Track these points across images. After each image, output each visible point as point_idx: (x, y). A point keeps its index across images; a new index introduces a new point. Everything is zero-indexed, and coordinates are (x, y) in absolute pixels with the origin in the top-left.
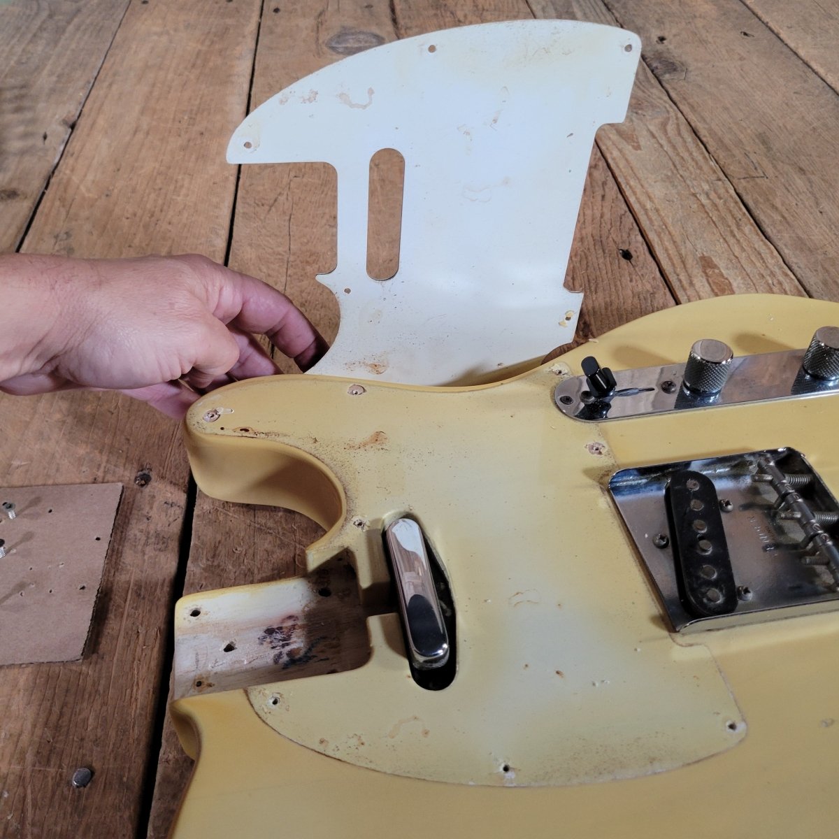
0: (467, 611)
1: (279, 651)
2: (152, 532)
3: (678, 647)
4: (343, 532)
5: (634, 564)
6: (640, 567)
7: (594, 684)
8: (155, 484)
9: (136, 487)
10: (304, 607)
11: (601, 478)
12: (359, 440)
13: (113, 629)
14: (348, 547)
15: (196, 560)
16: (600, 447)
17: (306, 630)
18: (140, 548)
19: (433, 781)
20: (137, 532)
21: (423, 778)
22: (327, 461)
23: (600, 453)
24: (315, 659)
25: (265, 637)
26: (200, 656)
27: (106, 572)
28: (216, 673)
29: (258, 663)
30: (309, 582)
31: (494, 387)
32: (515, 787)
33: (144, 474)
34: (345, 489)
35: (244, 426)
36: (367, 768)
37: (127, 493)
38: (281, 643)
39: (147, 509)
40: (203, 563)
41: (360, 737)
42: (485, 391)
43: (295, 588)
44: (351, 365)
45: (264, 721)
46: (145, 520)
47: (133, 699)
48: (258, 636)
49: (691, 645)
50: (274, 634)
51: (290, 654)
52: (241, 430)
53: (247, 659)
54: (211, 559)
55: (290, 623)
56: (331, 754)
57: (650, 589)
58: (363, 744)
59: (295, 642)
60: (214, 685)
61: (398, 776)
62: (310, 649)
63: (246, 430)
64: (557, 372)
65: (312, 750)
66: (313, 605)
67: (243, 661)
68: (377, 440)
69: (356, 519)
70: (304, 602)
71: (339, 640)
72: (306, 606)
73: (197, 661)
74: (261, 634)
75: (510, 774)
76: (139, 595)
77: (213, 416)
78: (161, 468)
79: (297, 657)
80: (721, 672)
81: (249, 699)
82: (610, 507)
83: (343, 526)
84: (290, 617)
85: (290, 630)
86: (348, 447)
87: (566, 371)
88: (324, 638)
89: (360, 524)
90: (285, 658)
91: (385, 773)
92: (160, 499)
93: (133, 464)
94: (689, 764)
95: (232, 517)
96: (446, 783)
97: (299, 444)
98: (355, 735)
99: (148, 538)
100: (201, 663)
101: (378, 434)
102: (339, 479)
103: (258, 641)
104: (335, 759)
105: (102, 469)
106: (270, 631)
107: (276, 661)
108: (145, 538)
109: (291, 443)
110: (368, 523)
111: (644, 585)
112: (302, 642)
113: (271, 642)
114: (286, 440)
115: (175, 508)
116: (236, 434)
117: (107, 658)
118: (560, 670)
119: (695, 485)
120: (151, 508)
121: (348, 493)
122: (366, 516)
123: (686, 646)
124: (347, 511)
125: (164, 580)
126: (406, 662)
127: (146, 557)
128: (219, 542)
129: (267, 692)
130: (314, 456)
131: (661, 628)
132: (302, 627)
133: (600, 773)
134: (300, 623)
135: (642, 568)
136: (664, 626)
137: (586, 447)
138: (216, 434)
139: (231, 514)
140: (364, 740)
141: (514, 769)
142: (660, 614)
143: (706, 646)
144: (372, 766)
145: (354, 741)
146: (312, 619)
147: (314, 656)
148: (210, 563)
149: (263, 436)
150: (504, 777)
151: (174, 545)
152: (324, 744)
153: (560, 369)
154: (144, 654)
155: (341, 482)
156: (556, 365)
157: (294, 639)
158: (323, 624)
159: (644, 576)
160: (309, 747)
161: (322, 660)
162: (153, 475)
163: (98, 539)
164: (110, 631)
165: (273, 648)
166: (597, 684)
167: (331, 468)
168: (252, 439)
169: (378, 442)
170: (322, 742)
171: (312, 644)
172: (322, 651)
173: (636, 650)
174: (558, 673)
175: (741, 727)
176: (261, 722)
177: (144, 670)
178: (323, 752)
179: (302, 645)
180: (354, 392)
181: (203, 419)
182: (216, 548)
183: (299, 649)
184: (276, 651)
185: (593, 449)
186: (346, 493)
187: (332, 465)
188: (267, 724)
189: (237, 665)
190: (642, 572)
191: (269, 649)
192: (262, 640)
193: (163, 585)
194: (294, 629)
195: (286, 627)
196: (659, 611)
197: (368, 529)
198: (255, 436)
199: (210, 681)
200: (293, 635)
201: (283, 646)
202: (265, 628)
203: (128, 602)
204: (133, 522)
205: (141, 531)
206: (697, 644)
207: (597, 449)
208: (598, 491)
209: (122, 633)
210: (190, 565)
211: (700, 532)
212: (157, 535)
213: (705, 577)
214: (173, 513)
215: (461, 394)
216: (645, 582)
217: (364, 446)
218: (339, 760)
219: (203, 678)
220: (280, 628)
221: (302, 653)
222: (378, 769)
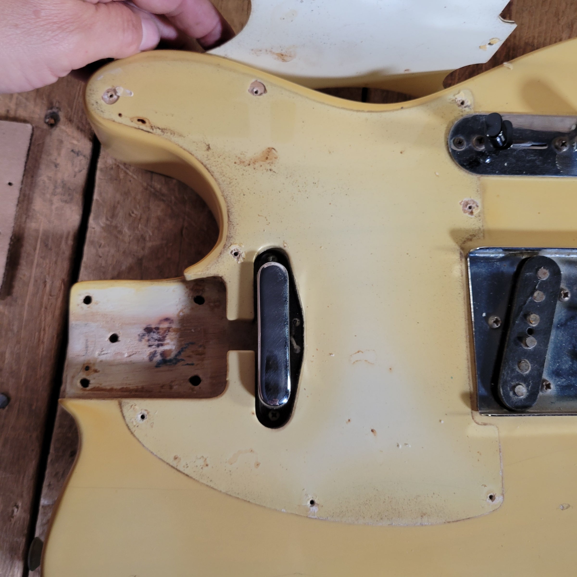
0: (312, 362)
1: (154, 349)
2: (59, 181)
3: (474, 424)
4: (220, 260)
5: (465, 339)
6: (468, 344)
7: (398, 446)
8: (63, 127)
9: (45, 127)
10: (180, 311)
11: (464, 242)
12: (250, 155)
13: (24, 275)
14: (222, 276)
15: (96, 218)
16: (474, 206)
17: (178, 334)
18: (48, 196)
19: (256, 504)
20: (46, 179)
21: (248, 500)
22: (216, 174)
23: (472, 213)
24: (182, 363)
25: (144, 335)
26: (89, 343)
27: (18, 218)
28: (101, 361)
29: (135, 358)
30: (187, 287)
31: (393, 110)
32: (316, 518)
33: (54, 113)
34: (228, 211)
35: (142, 116)
36: (207, 486)
37: (37, 133)
38: (157, 343)
39: (55, 154)
40: (103, 221)
41: (206, 459)
42: (383, 114)
43: (174, 291)
44: (257, 51)
45: (132, 433)
46: (53, 167)
47: (41, 342)
48: (139, 333)
49: (485, 424)
50: (152, 333)
51: (163, 354)
52: (139, 120)
53: (128, 353)
54: (110, 219)
55: (165, 325)
56: (181, 469)
57: (470, 366)
58: (207, 465)
59: (168, 344)
60: (99, 371)
61: (230, 495)
62: (179, 353)
63: (143, 121)
64: (459, 103)
65: (168, 464)
66: (187, 311)
67: (124, 354)
68: (267, 158)
69: (234, 248)
70: (180, 307)
71: (205, 348)
72: (181, 311)
73: (87, 347)
74: (141, 331)
75: (314, 508)
76: (47, 246)
77: (111, 96)
78: (69, 110)
79: (168, 358)
80: (500, 452)
81: (122, 411)
82: (462, 276)
83: (221, 254)
84: (167, 319)
85: (165, 332)
86: (238, 161)
87: (469, 103)
88: (192, 343)
89: (236, 254)
90: (158, 358)
91: (221, 491)
92: (67, 146)
93: (43, 99)
94: (449, 522)
95: (132, 177)
96: (265, 507)
97: (192, 148)
98: (203, 457)
99: (55, 187)
100: (91, 349)
101: (270, 150)
102: (225, 199)
103: (138, 338)
104: (184, 474)
105: (14, 101)
106: (148, 330)
107: (151, 359)
108: (53, 188)
109: (185, 146)
110: (243, 255)
111: (466, 361)
112: (174, 344)
113: (149, 340)
114: (180, 141)
115: (81, 157)
116: (133, 124)
117: (20, 302)
118: (374, 429)
119: (545, 274)
120: (59, 154)
121: (231, 217)
122: (243, 246)
123: (481, 425)
124: (227, 236)
125: (68, 233)
126: (253, 399)
127: (54, 207)
128: (118, 203)
129: (137, 407)
130: (205, 166)
131: (467, 405)
132: (176, 331)
133: (382, 519)
134: (174, 326)
135: (470, 345)
136: (469, 403)
137: (460, 203)
138: (114, 121)
139: (131, 174)
140: (208, 462)
141: (318, 505)
142: (470, 392)
143: (497, 427)
144: (212, 485)
145: (201, 462)
146: (185, 325)
147: (182, 360)
148: (108, 223)
149: (159, 131)
150: (310, 510)
151: (78, 198)
152: (177, 460)
153: (463, 99)
154: (50, 303)
155: (226, 202)
156: (462, 93)
157: (167, 341)
158: (193, 330)
159: (469, 353)
160: (165, 460)
161: (188, 364)
162: (62, 115)
163: (10, 184)
164: (22, 277)
165: (150, 346)
166: (400, 446)
167: (219, 184)
168: (147, 133)
169: (268, 161)
170: (176, 458)
171: (182, 348)
172: (189, 357)
173: (440, 421)
174: (372, 431)
175: (498, 499)
176: (130, 433)
177: (49, 318)
178: (176, 467)
179: (173, 348)
180: (255, 90)
181: (103, 98)
182: (114, 208)
183: (170, 351)
184: (152, 350)
185: (466, 206)
186: (229, 217)
187: (220, 181)
188: (134, 436)
189: (119, 357)
190: (469, 349)
191: (146, 347)
192: (141, 337)
193: (67, 238)
194: (169, 331)
195: (163, 329)
196: (470, 389)
197: (242, 261)
198: (151, 131)
199: (96, 367)
200: (168, 337)
201: (158, 346)
202: (145, 326)
203: (37, 251)
204: (43, 167)
205: (50, 178)
206: (491, 424)
207: (470, 208)
208: (457, 256)
209: (32, 281)
210: (91, 221)
211: (531, 325)
212: (64, 185)
213: (519, 371)
214: (78, 163)
215: (359, 114)
216: (468, 359)
217: (254, 163)
218: (187, 475)
219: (90, 363)
220: (157, 329)
221: (173, 355)
222: (216, 487)
